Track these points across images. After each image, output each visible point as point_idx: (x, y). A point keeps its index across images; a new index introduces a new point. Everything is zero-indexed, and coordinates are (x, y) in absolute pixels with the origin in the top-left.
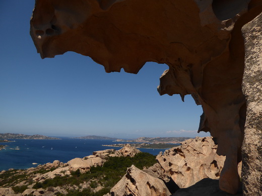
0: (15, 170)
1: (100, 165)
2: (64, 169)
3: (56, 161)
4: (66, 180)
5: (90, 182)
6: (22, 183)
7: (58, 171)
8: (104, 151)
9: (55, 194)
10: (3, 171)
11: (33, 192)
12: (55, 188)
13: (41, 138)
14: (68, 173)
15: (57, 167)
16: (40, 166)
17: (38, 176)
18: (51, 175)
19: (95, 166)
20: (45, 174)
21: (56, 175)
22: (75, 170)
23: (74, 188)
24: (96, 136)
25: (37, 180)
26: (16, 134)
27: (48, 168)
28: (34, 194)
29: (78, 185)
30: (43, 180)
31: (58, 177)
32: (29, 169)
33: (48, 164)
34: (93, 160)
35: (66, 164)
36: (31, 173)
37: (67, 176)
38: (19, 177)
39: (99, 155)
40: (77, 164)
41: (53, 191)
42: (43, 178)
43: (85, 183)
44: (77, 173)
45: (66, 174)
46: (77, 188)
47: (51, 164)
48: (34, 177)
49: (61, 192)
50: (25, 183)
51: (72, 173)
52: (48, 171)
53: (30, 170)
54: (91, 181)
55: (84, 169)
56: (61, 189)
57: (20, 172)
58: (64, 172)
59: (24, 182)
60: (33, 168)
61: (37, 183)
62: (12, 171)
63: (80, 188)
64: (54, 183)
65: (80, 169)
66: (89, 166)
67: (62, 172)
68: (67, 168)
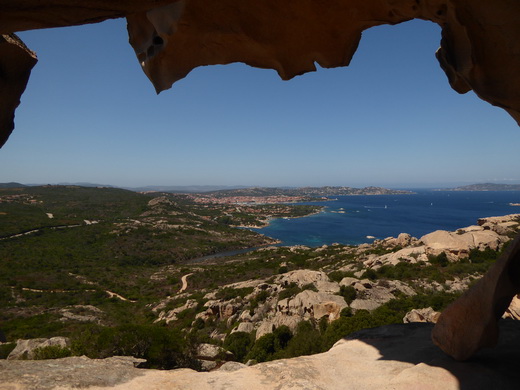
0: (341, 246)
1: (493, 246)
2: (416, 250)
3: (403, 235)
4: (419, 270)
5: (468, 281)
6: (347, 268)
7: (405, 253)
8: (507, 217)
9: (392, 292)
10: (325, 246)
11: (354, 284)
12: (391, 283)
13: (378, 193)
14: (424, 258)
15: (406, 246)
16: (377, 242)
17: (372, 258)
18: (393, 259)
19: (482, 249)
20: (383, 257)
21: (400, 259)
22: (436, 254)
23: (435, 286)
24: (493, 185)
25: (370, 264)
26: (338, 188)
27: (389, 246)
28: (355, 287)
29: (442, 281)
30: (379, 266)
31: (404, 263)
32: (361, 246)
33: (390, 240)
34: (477, 237)
35: (420, 241)
36: (362, 253)
37: (422, 263)
38: (345, 256)
39: (491, 226)
40: (439, 242)
41: (388, 286)
42: (379, 263)
43: (457, 279)
44: (440, 260)
45: (418, 259)
46: (440, 288)
47: (395, 239)
48: (367, 259)
49: (402, 291)
50: (352, 268)
51: (431, 258)
52: (389, 252)
53: (362, 247)
54: (471, 279)
55: (456, 253)
56: (402, 284)
57: (347, 250)
58: (415, 256)
59: (351, 265)
60: (366, 245)
61: (368, 270)
62: (337, 247)
63: (448, 288)
64: (396, 274)
65: (447, 253)
66: (466, 248)
67: (412, 255)
68: (421, 249)
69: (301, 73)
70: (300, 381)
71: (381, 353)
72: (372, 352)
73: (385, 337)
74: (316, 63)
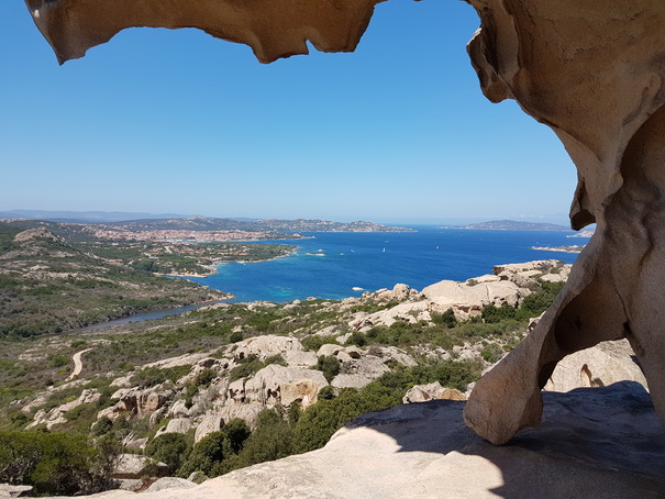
0: (319, 301)
1: (512, 302)
2: (416, 306)
3: (400, 287)
4: (420, 332)
5: (481, 346)
6: (326, 332)
7: (402, 310)
8: (528, 265)
9: (386, 363)
10: (297, 302)
11: (336, 353)
12: (385, 350)
13: (369, 230)
14: (426, 316)
15: (403, 300)
16: (367, 296)
17: (360, 317)
18: (386, 318)
19: (498, 306)
20: (374, 315)
21: (396, 318)
22: (441, 311)
23: (440, 354)
25: (357, 325)
26: (316, 222)
27: (382, 300)
28: (338, 357)
29: (448, 347)
30: (368, 328)
31: (401, 325)
32: (345, 300)
33: (383, 292)
34: (492, 289)
35: (421, 294)
36: (347, 310)
37: (424, 323)
38: (325, 314)
39: (510, 275)
40: (446, 295)
41: (381, 355)
42: (370, 323)
43: (467, 344)
44: (448, 318)
45: (419, 317)
46: (446, 356)
47: (389, 292)
48: (352, 318)
49: (399, 361)
50: (334, 331)
51: (435, 317)
52: (382, 308)
53: (346, 303)
54: (485, 344)
55: (466, 309)
56: (400, 352)
57: (327, 307)
58: (415, 314)
59: (332, 327)
60: (352, 299)
61: (354, 335)
62: (313, 302)
63: (456, 356)
64: (391, 338)
65: (455, 310)
66: (479, 304)
67: (411, 313)
68: (423, 305)
69: (286, 55)
70: (300, 488)
71: (399, 444)
72: (387, 443)
73: (401, 421)
74: (308, 42)
